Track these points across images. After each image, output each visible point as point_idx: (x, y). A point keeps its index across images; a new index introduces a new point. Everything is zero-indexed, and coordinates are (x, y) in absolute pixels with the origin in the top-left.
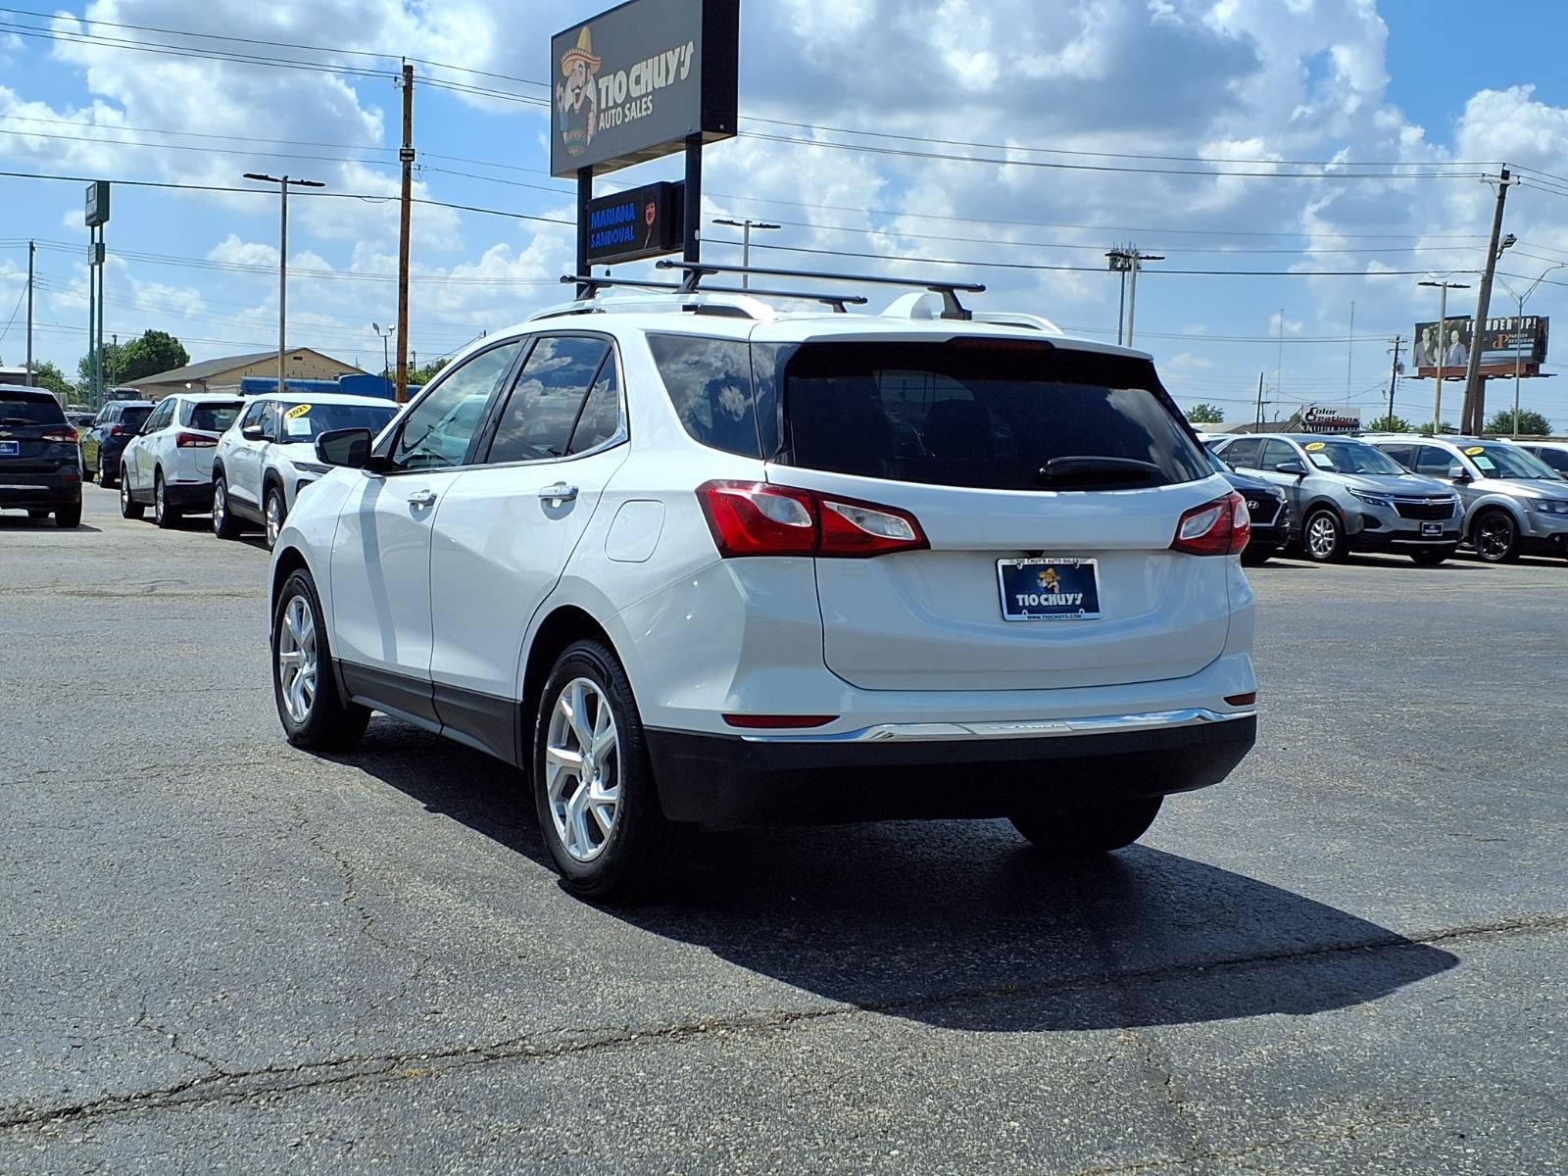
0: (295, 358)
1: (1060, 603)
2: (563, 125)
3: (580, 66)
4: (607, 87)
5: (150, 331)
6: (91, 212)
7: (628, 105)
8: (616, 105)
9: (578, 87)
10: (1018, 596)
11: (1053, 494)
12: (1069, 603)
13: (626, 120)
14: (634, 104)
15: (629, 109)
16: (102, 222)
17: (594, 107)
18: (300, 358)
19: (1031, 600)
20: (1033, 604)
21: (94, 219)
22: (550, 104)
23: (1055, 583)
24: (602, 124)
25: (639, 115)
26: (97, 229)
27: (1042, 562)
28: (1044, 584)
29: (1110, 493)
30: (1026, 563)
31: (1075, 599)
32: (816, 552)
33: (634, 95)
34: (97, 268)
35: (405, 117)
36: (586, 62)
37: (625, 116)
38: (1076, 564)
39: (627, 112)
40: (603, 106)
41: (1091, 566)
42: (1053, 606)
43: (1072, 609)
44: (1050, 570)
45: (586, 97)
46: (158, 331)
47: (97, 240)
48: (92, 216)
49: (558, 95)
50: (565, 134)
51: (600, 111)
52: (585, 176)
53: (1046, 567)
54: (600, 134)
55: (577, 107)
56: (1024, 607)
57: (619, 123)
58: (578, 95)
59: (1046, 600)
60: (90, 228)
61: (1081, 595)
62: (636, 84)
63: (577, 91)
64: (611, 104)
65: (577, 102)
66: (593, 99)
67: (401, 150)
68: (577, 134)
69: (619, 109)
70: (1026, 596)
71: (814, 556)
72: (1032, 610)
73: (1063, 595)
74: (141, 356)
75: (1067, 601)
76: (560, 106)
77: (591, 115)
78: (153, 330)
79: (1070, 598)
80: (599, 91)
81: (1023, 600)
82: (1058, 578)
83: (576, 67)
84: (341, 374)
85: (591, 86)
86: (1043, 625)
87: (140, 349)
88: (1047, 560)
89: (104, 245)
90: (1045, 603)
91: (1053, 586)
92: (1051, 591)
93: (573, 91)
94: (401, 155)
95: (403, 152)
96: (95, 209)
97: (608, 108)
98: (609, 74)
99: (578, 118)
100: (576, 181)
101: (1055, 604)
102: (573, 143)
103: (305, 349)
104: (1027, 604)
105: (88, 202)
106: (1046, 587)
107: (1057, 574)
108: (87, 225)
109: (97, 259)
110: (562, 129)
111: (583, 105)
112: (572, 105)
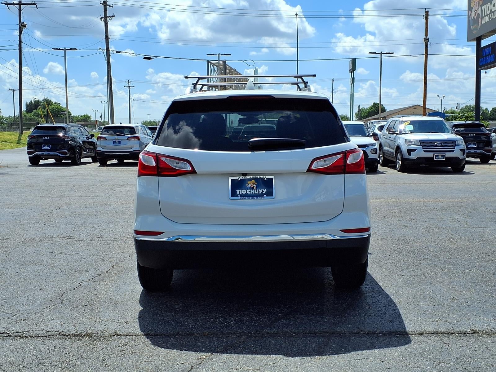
0: (414, 108)
1: (256, 193)
2: (471, 24)
3: (476, 3)
4: (485, 9)
5: (375, 103)
6: (351, 68)
7: (491, 14)
8: (487, 15)
9: (476, 10)
10: (237, 190)
11: (250, 153)
12: (260, 193)
13: (491, 19)
14: (493, 13)
15: (491, 16)
16: (354, 71)
17: (480, 16)
18: (416, 108)
19: (244, 192)
20: (243, 193)
21: (351, 70)
22: (467, 16)
23: (255, 186)
24: (483, 22)
25: (495, 17)
26: (352, 73)
27: (249, 178)
28: (249, 186)
29: (277, 152)
30: (242, 178)
31: (263, 191)
32: (159, 174)
33: (493, 10)
34: (352, 85)
35: (426, 28)
36: (478, 1)
37: (490, 18)
38: (265, 179)
39: (491, 17)
40: (483, 16)
41: (272, 179)
42: (253, 194)
43: (262, 195)
44: (253, 181)
45: (478, 13)
46: (377, 103)
47: (352, 77)
48: (351, 69)
49: (470, 14)
50: (472, 27)
51: (482, 17)
52: (479, 40)
53: (250, 180)
54: (483, 25)
55: (475, 17)
56: (239, 194)
57: (488, 21)
58: (476, 13)
59: (250, 192)
60: (351, 73)
61: (266, 190)
62: (494, 7)
63: (475, 12)
64: (486, 14)
65: (475, 15)
66: (480, 14)
67: (424, 39)
68: (475, 26)
69: (488, 16)
70: (241, 190)
71: (158, 176)
72: (242, 195)
73: (257, 190)
74: (372, 110)
75: (259, 192)
76: (470, 17)
77: (480, 19)
78: (376, 102)
79: (261, 191)
80: (482, 11)
81: (239, 192)
82: (256, 184)
83: (475, 3)
84: (428, 112)
85: (480, 9)
86: (247, 201)
87: (372, 108)
88: (251, 177)
89: (354, 78)
90: (250, 193)
91: (254, 187)
92: (253, 188)
93: (474, 12)
94: (424, 40)
95: (425, 39)
96: (352, 67)
97: (485, 16)
98: (485, 4)
99: (476, 21)
100: (476, 42)
101: (254, 193)
102: (474, 29)
103: (417, 105)
104: (241, 193)
105: (350, 65)
106: (250, 187)
107: (256, 182)
108: (350, 72)
109: (352, 83)
110: (471, 25)
111: (477, 16)
112: (474, 17)
